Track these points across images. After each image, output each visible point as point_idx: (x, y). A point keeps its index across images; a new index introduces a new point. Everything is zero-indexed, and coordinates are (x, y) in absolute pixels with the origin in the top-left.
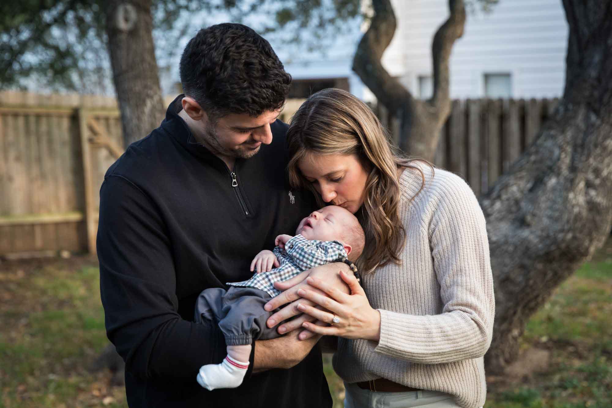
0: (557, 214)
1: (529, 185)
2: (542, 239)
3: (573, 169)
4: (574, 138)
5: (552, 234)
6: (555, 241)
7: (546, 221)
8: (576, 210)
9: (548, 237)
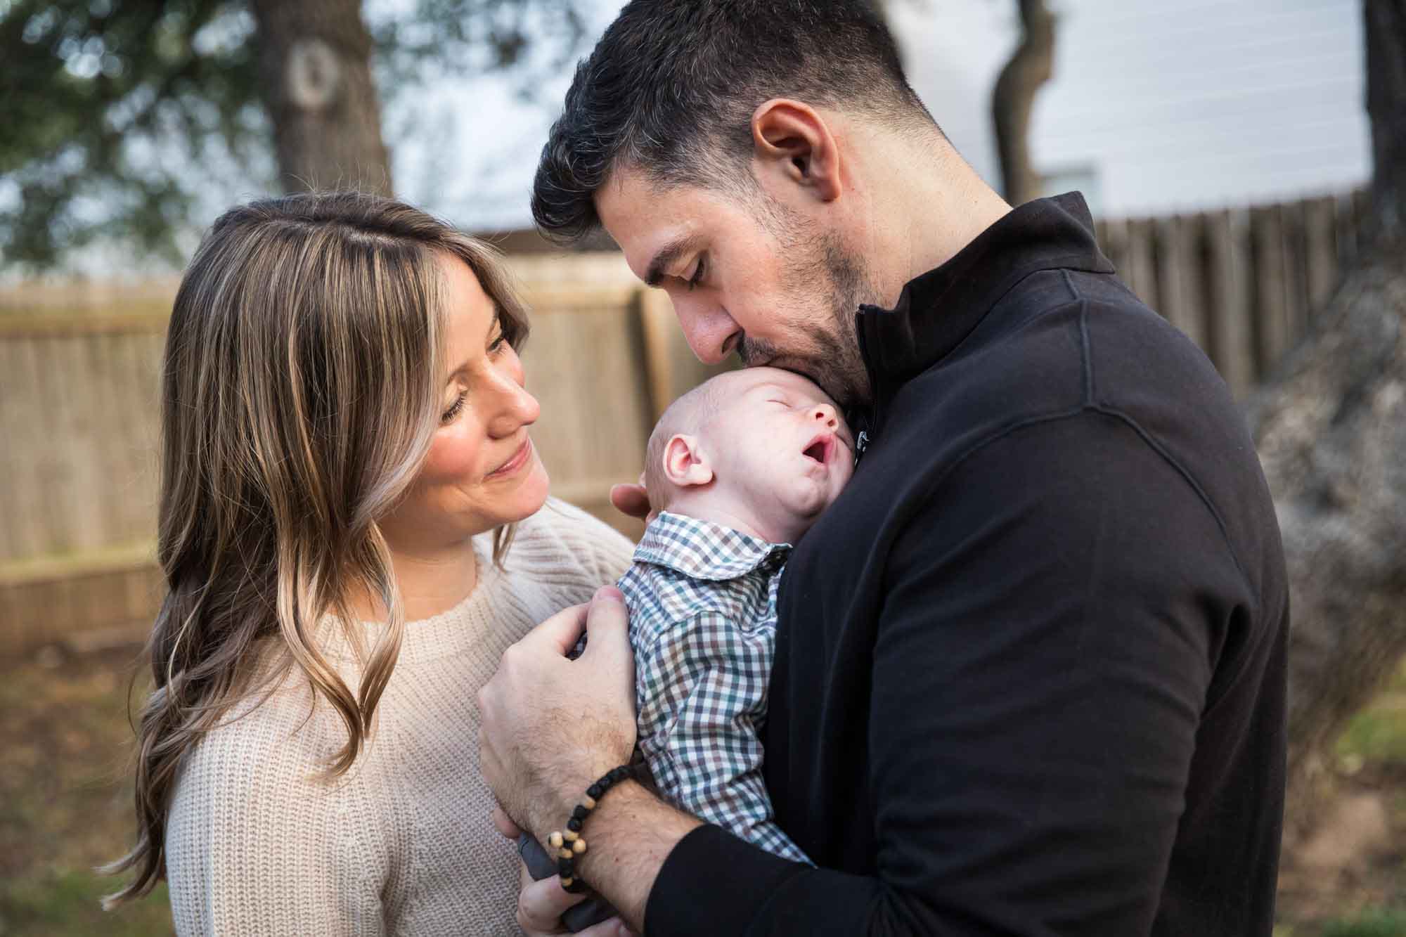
1: (1329, 408)
2: (1379, 539)
7: (1385, 495)
9: (1394, 531)
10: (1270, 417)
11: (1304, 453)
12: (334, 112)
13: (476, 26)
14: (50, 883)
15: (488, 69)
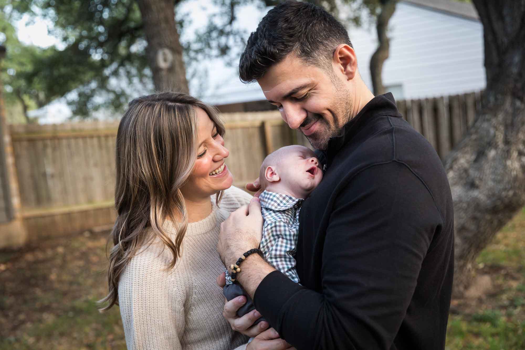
0: (499, 178)
1: (473, 157)
2: (489, 197)
3: (507, 142)
4: (505, 120)
5: (497, 192)
6: (500, 198)
7: (491, 184)
8: (514, 173)
9: (494, 195)
10: (455, 160)
11: (466, 171)
12: (171, 69)
13: (214, 44)
14: (87, 301)
15: (217, 57)
